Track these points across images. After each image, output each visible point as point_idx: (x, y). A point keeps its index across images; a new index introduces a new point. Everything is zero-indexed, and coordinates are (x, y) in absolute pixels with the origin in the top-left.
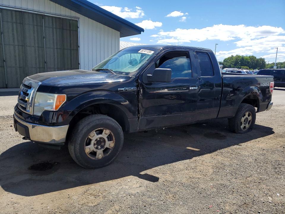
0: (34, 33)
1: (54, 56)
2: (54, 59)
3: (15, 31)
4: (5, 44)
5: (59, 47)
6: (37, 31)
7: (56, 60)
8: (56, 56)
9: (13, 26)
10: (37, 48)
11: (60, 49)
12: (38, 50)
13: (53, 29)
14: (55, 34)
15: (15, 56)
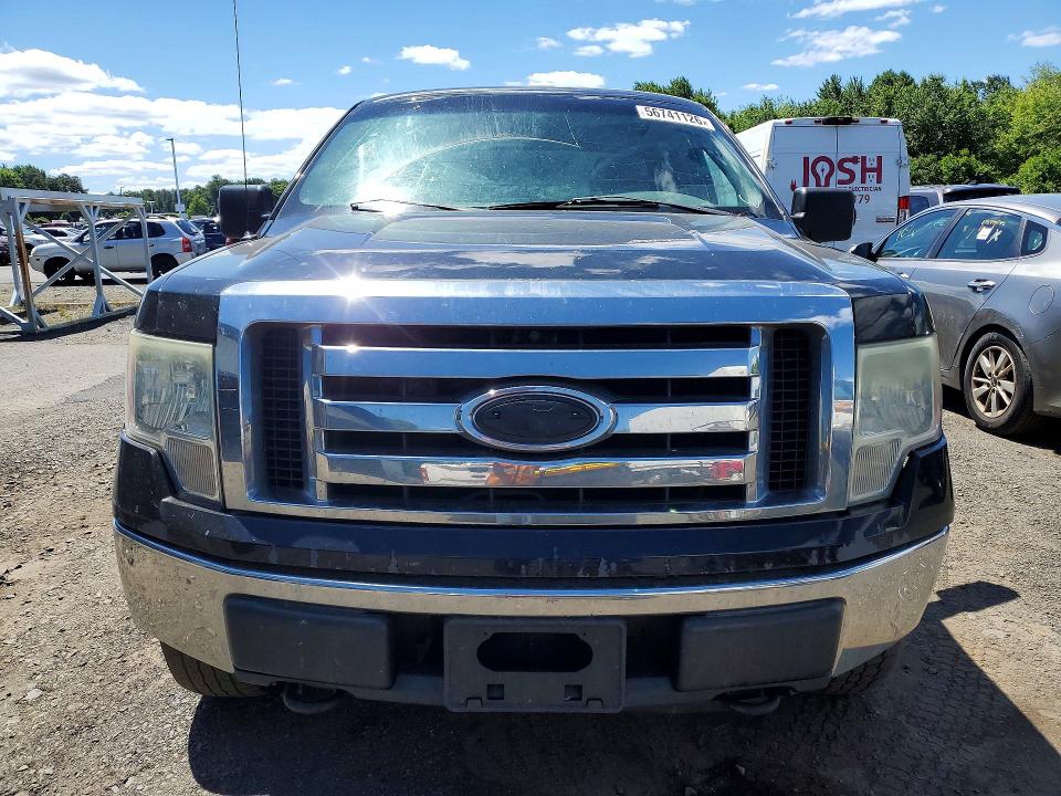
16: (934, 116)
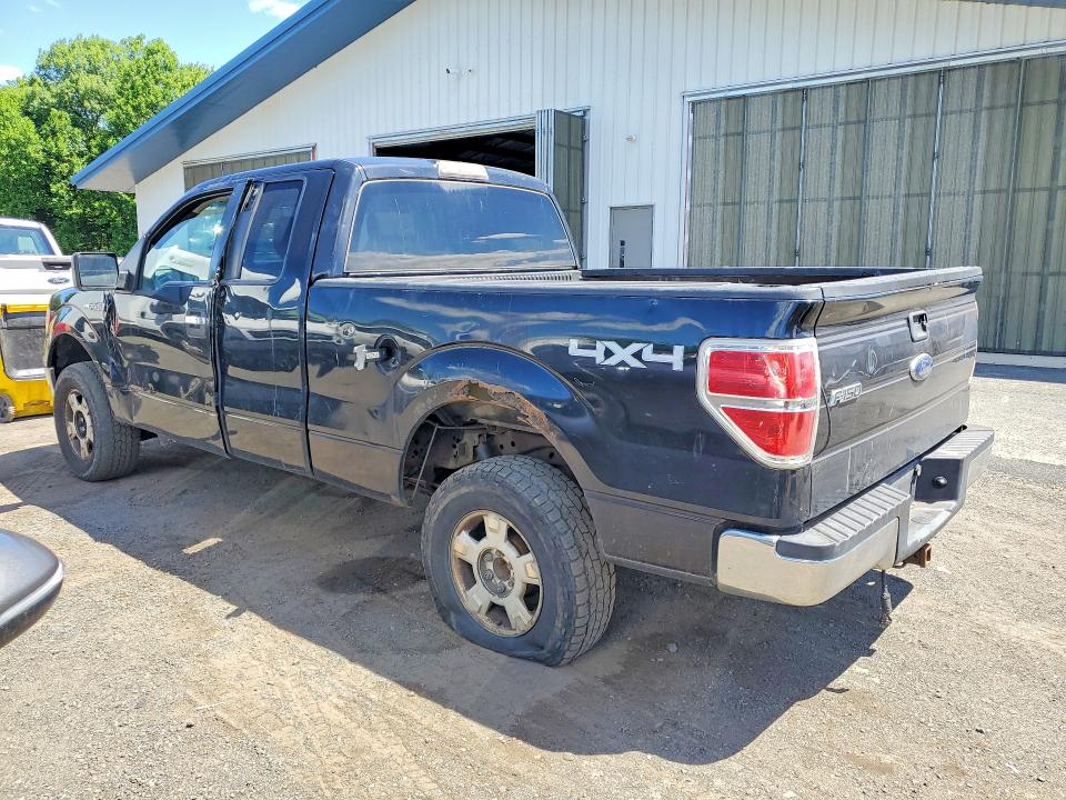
0: (899, 147)
1: (968, 222)
2: (967, 239)
3: (839, 150)
4: (804, 201)
5: (992, 185)
6: (912, 136)
7: (975, 239)
8: (975, 225)
9: (834, 137)
10: (902, 201)
11: (999, 191)
12: (907, 208)
13: (977, 112)
14: (983, 134)
15: (829, 236)
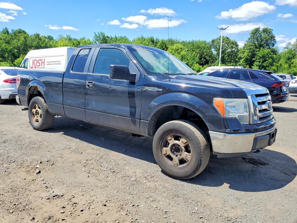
16: (39, 44)
